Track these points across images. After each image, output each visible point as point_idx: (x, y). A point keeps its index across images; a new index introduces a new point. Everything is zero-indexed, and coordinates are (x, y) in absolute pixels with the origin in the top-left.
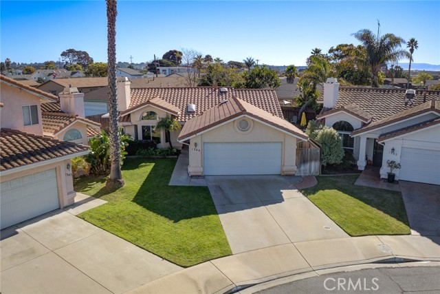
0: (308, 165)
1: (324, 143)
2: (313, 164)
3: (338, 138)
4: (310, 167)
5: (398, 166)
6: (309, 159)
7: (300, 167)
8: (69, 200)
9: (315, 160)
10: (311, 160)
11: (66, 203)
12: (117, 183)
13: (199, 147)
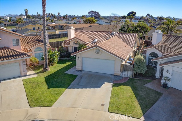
0: (126, 72)
1: (136, 63)
2: (129, 72)
3: (143, 61)
4: (128, 73)
5: (169, 80)
6: (127, 70)
7: (123, 73)
8: (24, 74)
9: (130, 70)
10: (128, 70)
11: (23, 75)
12: (45, 69)
13: (80, 59)
